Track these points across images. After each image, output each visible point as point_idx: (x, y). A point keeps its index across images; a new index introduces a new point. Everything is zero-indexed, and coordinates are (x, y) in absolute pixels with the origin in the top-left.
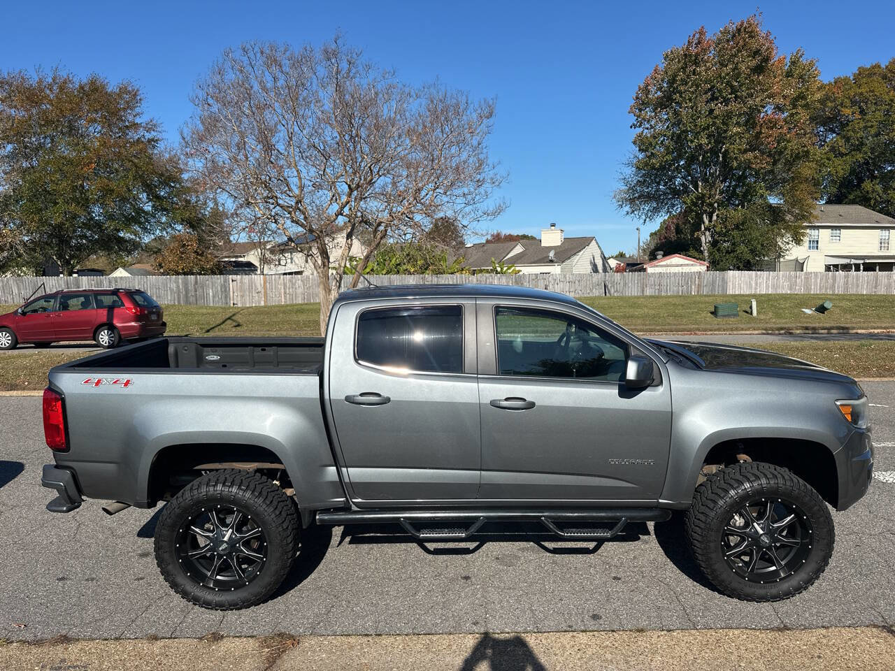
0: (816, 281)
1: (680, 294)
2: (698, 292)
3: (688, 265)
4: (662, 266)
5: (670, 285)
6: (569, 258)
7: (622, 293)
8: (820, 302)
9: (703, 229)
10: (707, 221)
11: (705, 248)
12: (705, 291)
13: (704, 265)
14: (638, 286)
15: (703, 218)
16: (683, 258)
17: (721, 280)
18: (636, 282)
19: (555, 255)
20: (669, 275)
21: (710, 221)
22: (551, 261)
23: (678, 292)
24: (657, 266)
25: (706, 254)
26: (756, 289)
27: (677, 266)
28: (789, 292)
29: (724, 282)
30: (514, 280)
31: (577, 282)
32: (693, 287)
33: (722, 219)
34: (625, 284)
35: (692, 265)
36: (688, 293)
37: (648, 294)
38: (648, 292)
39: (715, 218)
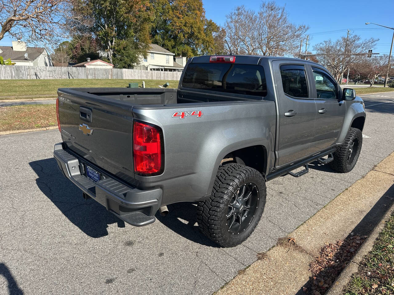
0: (155, 75)
1: (104, 78)
2: (112, 78)
3: (104, 65)
4: (93, 65)
5: (99, 74)
6: (36, 58)
7: (77, 77)
8: (165, 83)
9: (109, 48)
10: (110, 44)
11: (110, 57)
12: (115, 77)
13: (112, 66)
14: (85, 75)
15: (108, 43)
16: (102, 62)
17: (120, 73)
18: (84, 72)
19: (28, 56)
20: (98, 70)
21: (112, 44)
22: (26, 59)
23: (103, 78)
24: (91, 65)
25: (111, 60)
26: (134, 77)
27: (100, 65)
28: (146, 79)
29: (122, 73)
30: (15, 69)
31: (53, 71)
32: (109, 76)
33: (117, 44)
34: (79, 73)
35: (106, 65)
36: (107, 78)
37: (90, 78)
38: (90, 77)
39: (114, 43)
